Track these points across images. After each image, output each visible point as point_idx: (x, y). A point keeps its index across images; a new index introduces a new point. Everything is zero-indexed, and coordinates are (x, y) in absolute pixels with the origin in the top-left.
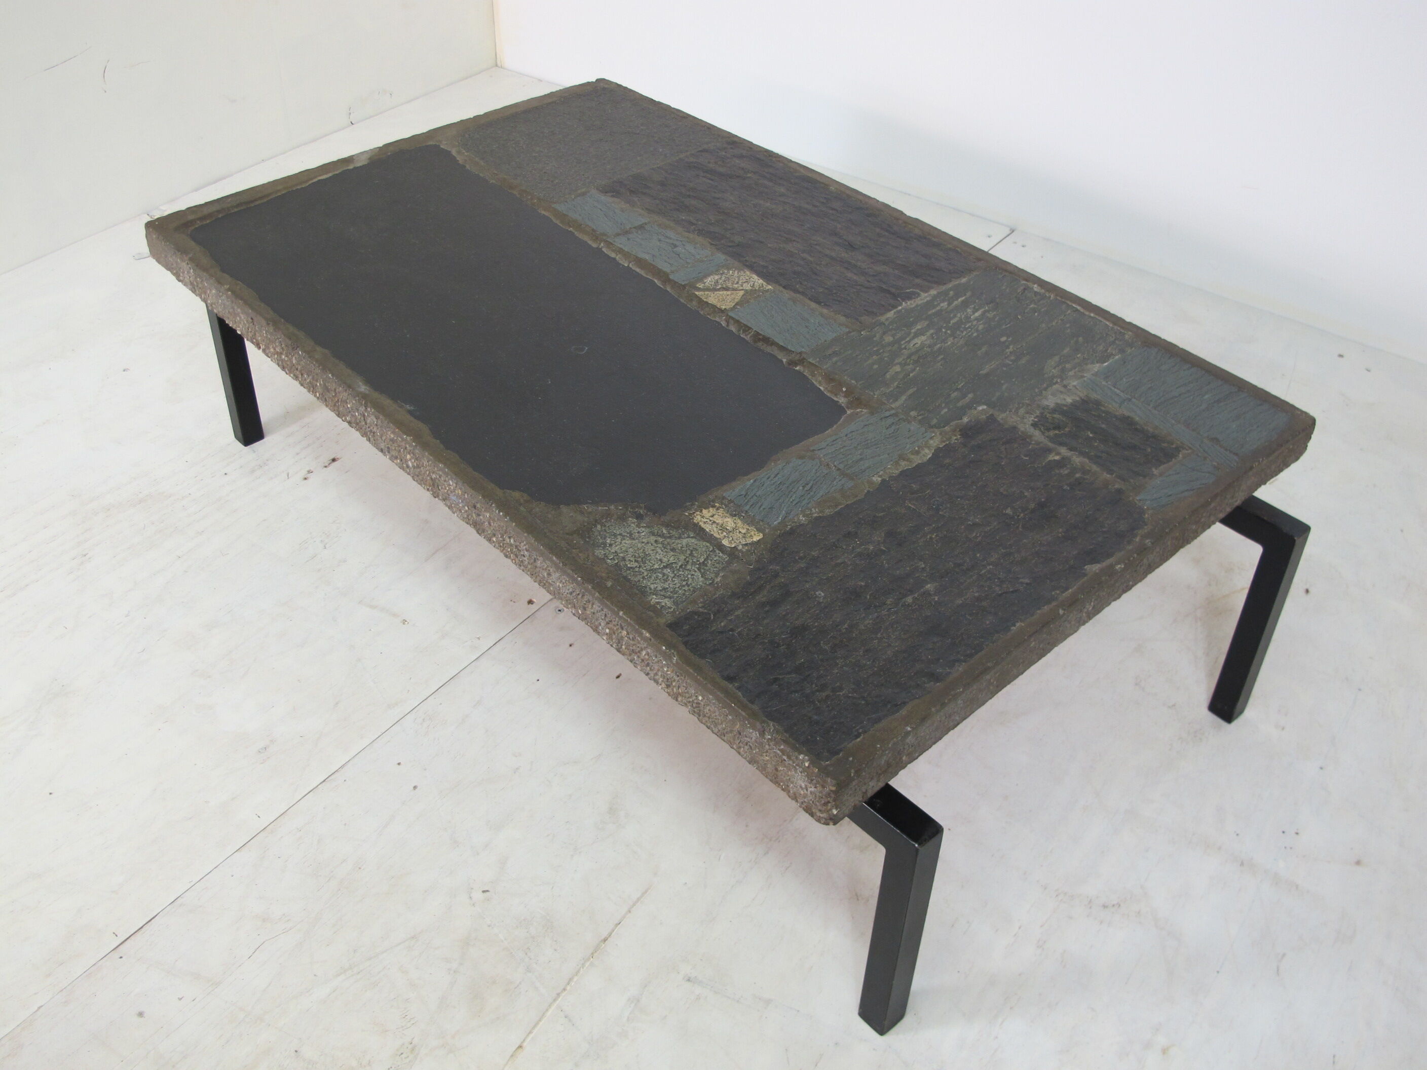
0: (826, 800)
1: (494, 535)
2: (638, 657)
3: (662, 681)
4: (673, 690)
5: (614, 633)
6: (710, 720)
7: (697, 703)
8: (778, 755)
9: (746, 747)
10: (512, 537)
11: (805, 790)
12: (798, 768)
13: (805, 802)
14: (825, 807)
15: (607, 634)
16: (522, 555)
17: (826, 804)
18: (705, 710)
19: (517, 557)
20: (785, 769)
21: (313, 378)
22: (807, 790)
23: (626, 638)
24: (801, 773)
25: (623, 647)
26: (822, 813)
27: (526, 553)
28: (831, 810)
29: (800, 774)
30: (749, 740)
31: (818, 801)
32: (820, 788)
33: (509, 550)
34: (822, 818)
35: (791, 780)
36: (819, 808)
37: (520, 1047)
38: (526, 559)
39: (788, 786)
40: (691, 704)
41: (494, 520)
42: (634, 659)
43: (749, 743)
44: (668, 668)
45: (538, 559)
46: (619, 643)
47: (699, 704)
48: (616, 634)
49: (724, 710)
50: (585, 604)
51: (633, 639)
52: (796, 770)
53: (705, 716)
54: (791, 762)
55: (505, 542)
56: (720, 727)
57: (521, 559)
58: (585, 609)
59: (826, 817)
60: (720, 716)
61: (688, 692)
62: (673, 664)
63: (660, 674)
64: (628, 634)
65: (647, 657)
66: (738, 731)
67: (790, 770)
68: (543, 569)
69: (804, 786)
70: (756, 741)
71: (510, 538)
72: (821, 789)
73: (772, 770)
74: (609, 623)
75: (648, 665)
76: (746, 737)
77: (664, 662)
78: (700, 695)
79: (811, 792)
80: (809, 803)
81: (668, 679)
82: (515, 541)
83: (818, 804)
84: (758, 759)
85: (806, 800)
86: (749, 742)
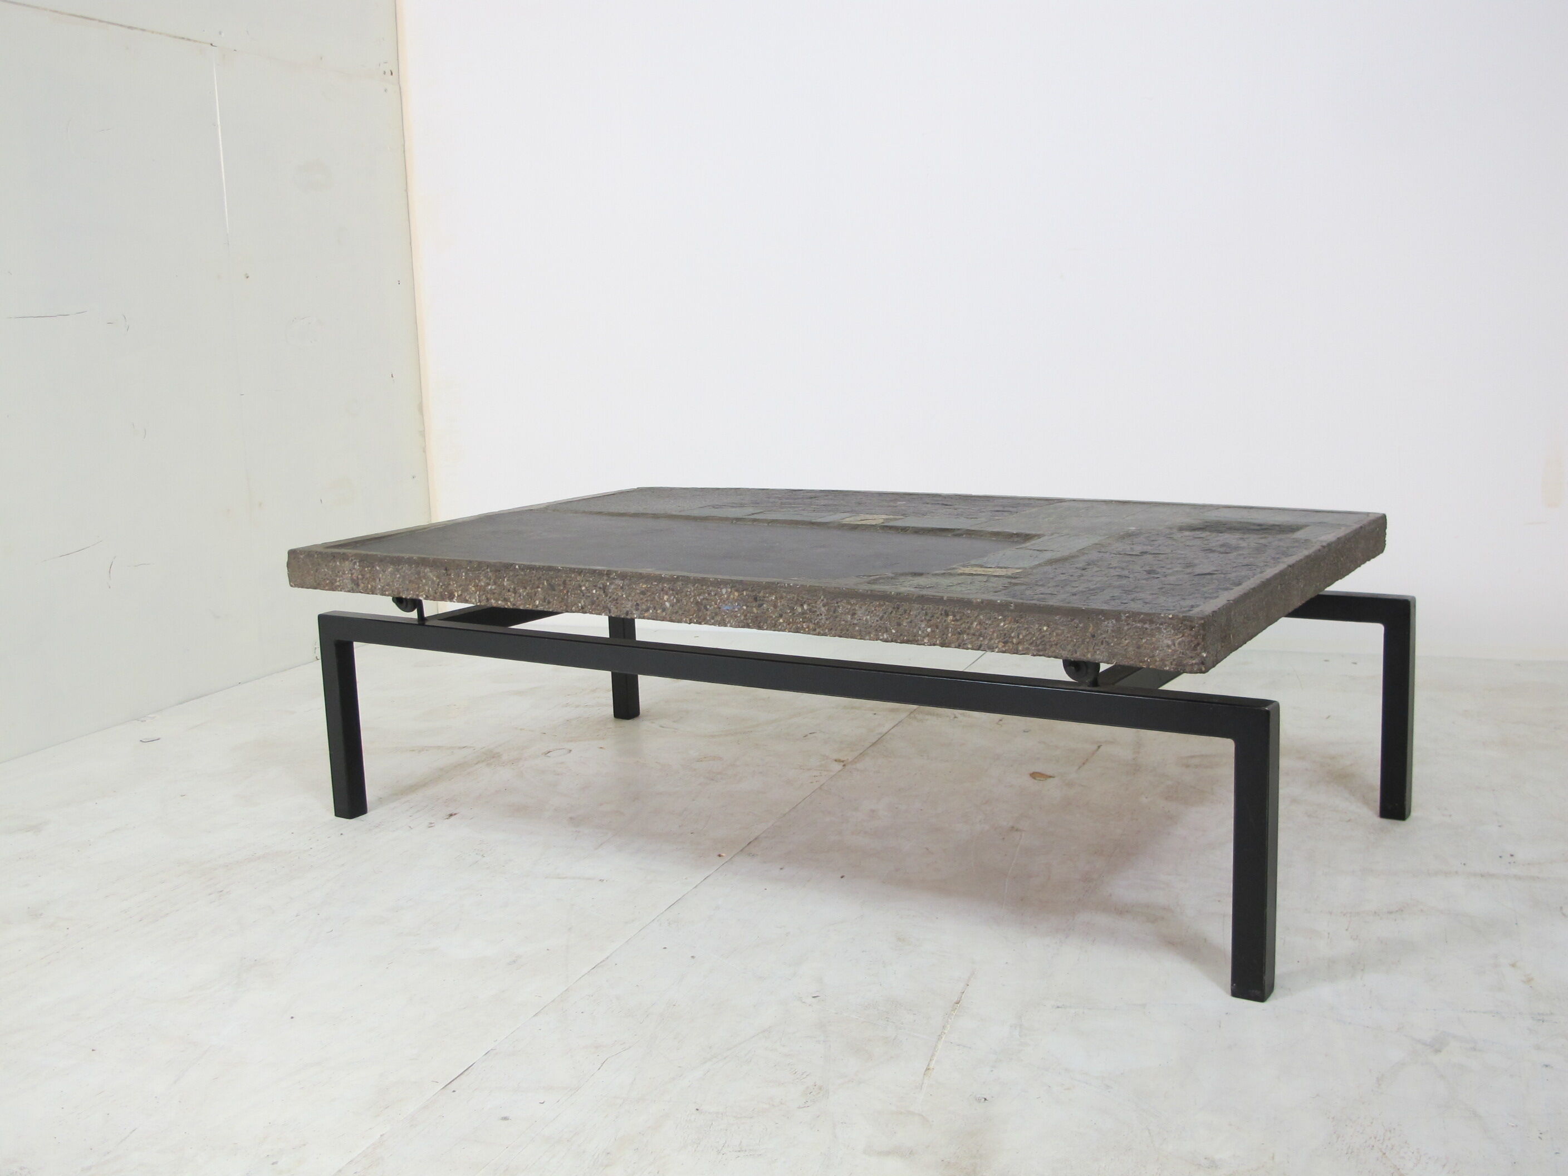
0: (1196, 642)
1: (781, 616)
2: (968, 634)
3: (999, 642)
4: (1012, 642)
5: (937, 627)
6: (1058, 646)
7: (1041, 638)
8: (1138, 627)
9: (1103, 646)
10: (804, 603)
11: (1173, 647)
12: (1161, 626)
13: (1174, 660)
14: (1195, 652)
15: (928, 635)
16: (818, 615)
17: (1195, 648)
18: (1052, 639)
19: (812, 622)
20: (1148, 638)
21: (532, 588)
22: (1174, 645)
23: (953, 623)
24: (1165, 629)
25: (950, 635)
26: (1194, 660)
27: (823, 609)
28: (1200, 653)
29: (1165, 631)
30: (1104, 636)
31: (1188, 649)
32: (1187, 632)
33: (801, 620)
34: (1195, 664)
35: (1156, 646)
36: (1190, 655)
37: (928, 1069)
38: (823, 617)
39: (1153, 656)
40: (1034, 644)
41: (781, 598)
42: (963, 640)
43: (1104, 640)
44: (1004, 621)
45: (839, 606)
46: (943, 635)
47: (1044, 636)
48: (940, 627)
49: (1072, 623)
50: (900, 618)
51: (961, 619)
52: (1159, 630)
53: (1051, 646)
54: (1154, 626)
55: (795, 615)
56: (1069, 647)
57: (816, 621)
58: (899, 624)
59: (1198, 662)
60: (1069, 632)
61: (1030, 633)
62: (1012, 611)
63: (995, 635)
64: (954, 616)
65: (978, 627)
66: (1091, 635)
67: (1153, 635)
68: (845, 614)
69: (1170, 643)
70: (1113, 631)
71: (802, 605)
72: (1189, 632)
73: (1134, 650)
74: (931, 620)
75: (980, 635)
76: (1101, 634)
77: (1000, 618)
78: (1044, 625)
79: (1179, 644)
80: (1180, 657)
81: (1005, 635)
82: (809, 605)
83: (1188, 652)
84: (1116, 650)
85: (1175, 657)
86: (1105, 638)
